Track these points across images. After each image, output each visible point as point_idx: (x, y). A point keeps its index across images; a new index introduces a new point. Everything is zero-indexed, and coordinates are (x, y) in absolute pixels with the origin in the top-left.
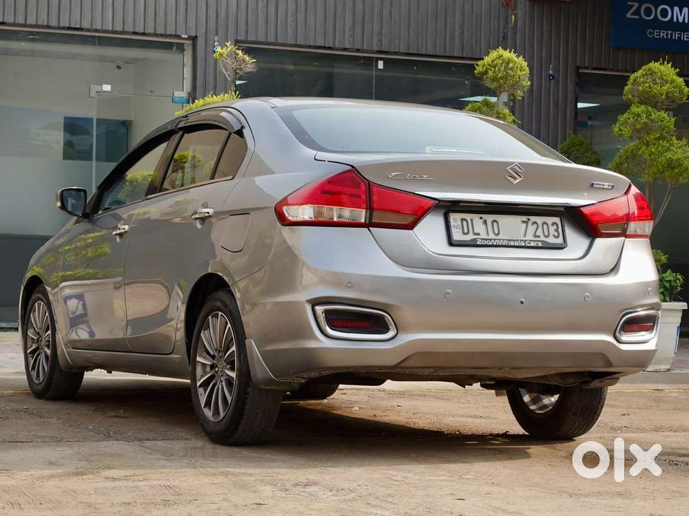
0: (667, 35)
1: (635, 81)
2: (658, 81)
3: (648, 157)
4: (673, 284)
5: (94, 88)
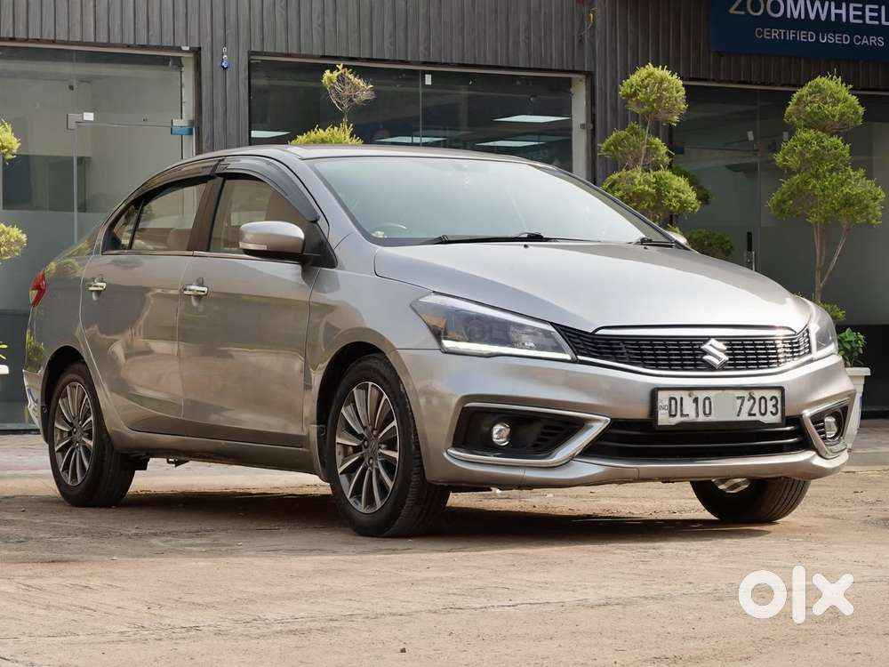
0: (779, 36)
1: (799, 100)
2: (828, 100)
3: (821, 193)
4: (854, 345)
5: (73, 117)
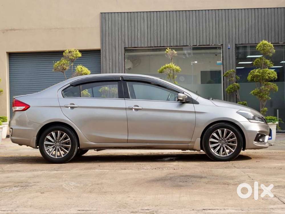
5: (192, 63)
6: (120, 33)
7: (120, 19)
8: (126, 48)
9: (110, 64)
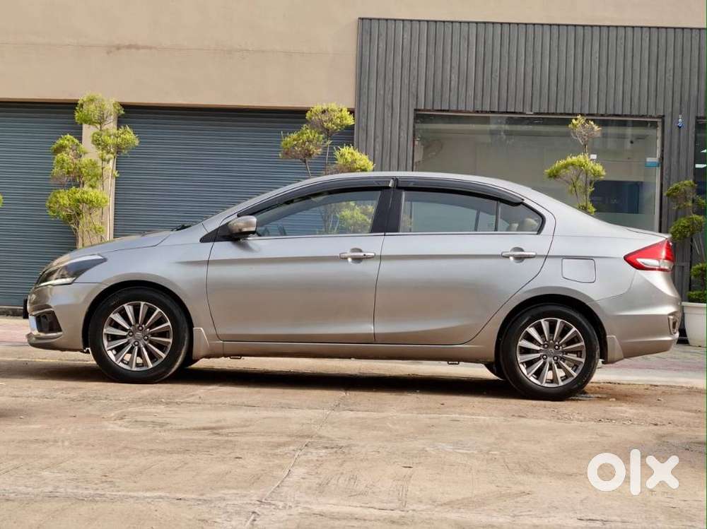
6: (406, 73)
7: (407, 36)
8: (419, 110)
9: (377, 147)
